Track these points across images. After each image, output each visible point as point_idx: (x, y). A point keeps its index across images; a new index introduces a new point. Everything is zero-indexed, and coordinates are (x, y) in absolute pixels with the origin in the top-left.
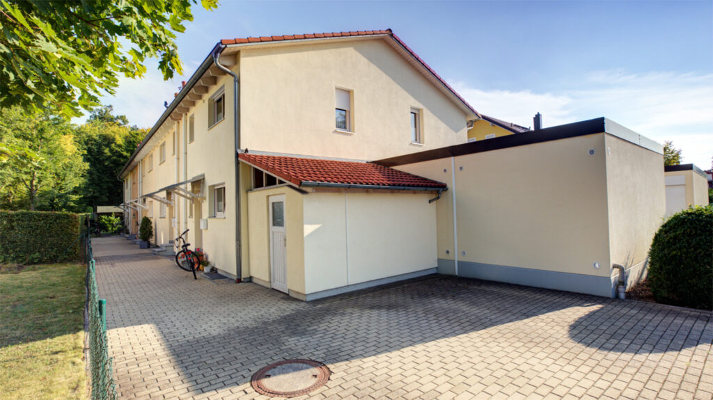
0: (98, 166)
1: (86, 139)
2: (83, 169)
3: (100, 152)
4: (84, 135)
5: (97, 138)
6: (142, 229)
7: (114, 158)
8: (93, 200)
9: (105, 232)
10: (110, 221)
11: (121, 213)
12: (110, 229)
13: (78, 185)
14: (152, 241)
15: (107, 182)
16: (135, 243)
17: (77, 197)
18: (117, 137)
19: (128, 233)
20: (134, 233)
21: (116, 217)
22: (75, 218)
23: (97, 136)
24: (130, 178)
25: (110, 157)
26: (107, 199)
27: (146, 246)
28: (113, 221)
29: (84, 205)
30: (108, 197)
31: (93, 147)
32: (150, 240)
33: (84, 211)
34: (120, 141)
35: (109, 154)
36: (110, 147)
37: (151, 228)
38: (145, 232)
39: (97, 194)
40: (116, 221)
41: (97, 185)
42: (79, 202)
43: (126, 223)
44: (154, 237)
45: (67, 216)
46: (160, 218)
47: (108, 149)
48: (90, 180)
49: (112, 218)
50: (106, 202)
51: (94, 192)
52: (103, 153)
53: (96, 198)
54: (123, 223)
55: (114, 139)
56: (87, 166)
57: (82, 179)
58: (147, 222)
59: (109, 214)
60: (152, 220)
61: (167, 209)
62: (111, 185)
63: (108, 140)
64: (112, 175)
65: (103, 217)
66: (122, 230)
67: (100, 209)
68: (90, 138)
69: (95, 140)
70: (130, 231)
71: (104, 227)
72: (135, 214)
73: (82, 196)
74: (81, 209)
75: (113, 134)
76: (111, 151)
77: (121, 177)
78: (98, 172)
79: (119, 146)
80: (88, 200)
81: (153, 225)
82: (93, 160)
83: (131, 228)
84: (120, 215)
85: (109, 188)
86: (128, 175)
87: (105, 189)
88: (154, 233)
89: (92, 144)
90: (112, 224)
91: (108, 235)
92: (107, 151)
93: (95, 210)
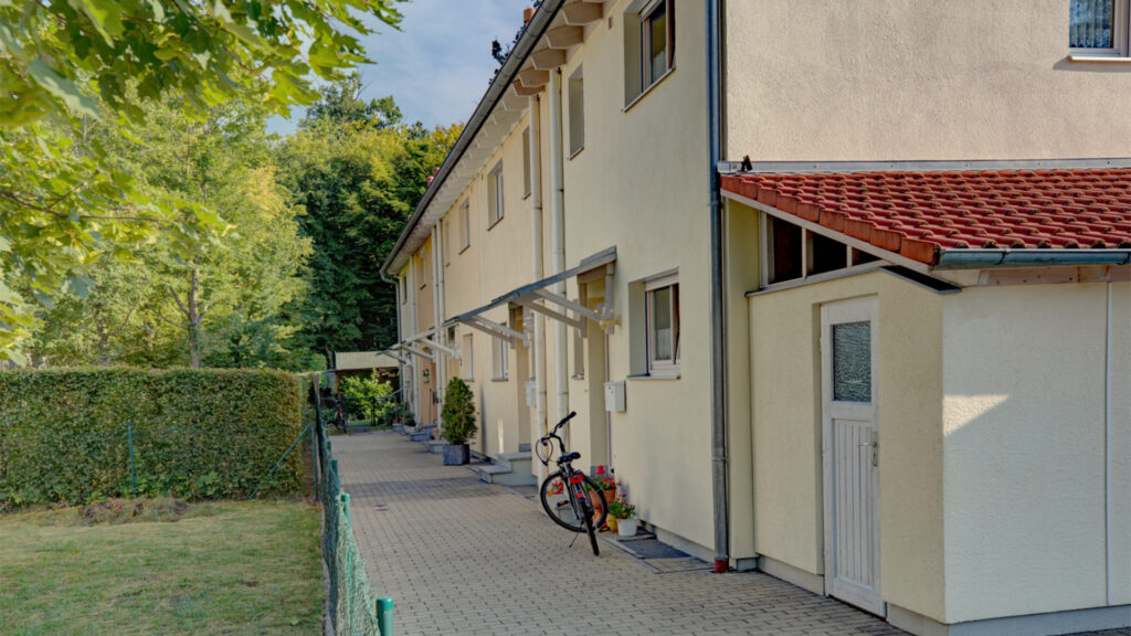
0: (333, 245)
1: (302, 174)
2: (298, 254)
3: (336, 207)
4: (296, 164)
5: (327, 169)
6: (449, 412)
7: (371, 218)
8: (325, 336)
9: (357, 422)
10: (367, 391)
11: (395, 370)
12: (368, 412)
13: (289, 299)
14: (475, 444)
15: (357, 287)
16: (430, 451)
17: (290, 329)
18: (376, 162)
19: (412, 423)
20: (426, 423)
21: (382, 379)
22: (291, 385)
23: (327, 163)
24: (411, 273)
25: (360, 217)
26: (358, 334)
27: (460, 460)
28: (376, 392)
29: (306, 349)
30: (361, 327)
31: (319, 193)
32: (470, 441)
33: (306, 366)
34: (382, 170)
35: (358, 209)
36: (359, 190)
37: (472, 409)
38: (455, 418)
39: (334, 322)
40: (382, 391)
41: (333, 296)
42: (294, 344)
43: (406, 397)
44: (478, 435)
45: (274, 379)
46: (494, 380)
47: (355, 195)
48: (315, 282)
49: (372, 384)
50: (356, 340)
51: (326, 316)
52: (343, 206)
53: (330, 331)
54: (398, 398)
55: (368, 167)
56: (307, 245)
57: (298, 280)
58: (460, 390)
59: (365, 373)
60: (473, 388)
61: (512, 354)
62: (365, 294)
63: (353, 173)
64: (368, 267)
65: (351, 380)
66: (397, 416)
67: (345, 360)
68: (312, 172)
69: (323, 176)
70: (417, 419)
71: (354, 409)
72: (429, 373)
73: (299, 328)
74: (298, 363)
75: (364, 154)
76: (362, 201)
77: (390, 272)
78: (335, 260)
79: (382, 185)
80: (312, 337)
81: (476, 401)
82: (320, 228)
83: (419, 409)
84: (392, 376)
85: (360, 303)
86: (406, 264)
87: (351, 306)
88: (478, 424)
89: (318, 187)
90: (373, 400)
91: (365, 430)
92: (352, 200)
93: (331, 363)
